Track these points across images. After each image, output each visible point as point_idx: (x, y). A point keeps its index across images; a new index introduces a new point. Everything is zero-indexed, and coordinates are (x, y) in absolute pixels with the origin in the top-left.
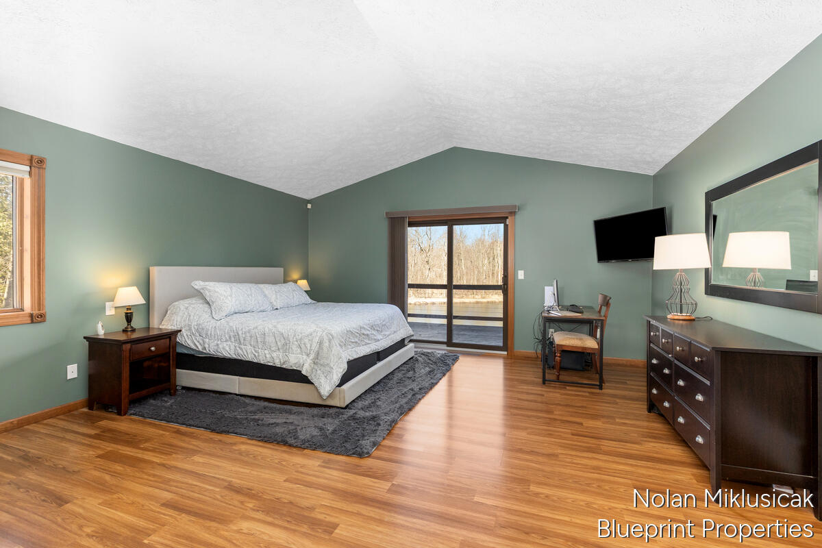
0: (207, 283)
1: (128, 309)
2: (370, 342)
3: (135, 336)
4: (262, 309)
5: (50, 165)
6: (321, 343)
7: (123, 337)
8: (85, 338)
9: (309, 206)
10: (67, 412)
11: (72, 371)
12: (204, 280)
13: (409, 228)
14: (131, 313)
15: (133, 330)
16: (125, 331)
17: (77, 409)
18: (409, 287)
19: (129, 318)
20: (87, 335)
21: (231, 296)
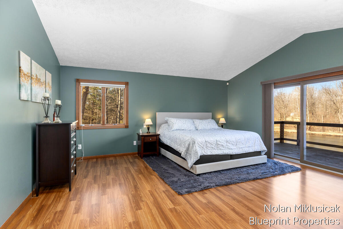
0: (169, 118)
1: (148, 126)
2: (223, 149)
3: (150, 134)
4: (190, 129)
5: (129, 84)
6: (189, 145)
7: (147, 134)
8: (137, 134)
9: (228, 84)
10: (133, 154)
11: (135, 143)
12: (168, 117)
13: (274, 90)
14: (149, 127)
15: (150, 133)
16: (147, 133)
17: (136, 155)
18: (275, 124)
19: (148, 129)
20: (137, 133)
21: (185, 123)
